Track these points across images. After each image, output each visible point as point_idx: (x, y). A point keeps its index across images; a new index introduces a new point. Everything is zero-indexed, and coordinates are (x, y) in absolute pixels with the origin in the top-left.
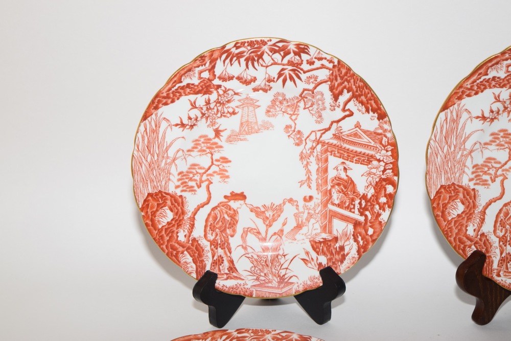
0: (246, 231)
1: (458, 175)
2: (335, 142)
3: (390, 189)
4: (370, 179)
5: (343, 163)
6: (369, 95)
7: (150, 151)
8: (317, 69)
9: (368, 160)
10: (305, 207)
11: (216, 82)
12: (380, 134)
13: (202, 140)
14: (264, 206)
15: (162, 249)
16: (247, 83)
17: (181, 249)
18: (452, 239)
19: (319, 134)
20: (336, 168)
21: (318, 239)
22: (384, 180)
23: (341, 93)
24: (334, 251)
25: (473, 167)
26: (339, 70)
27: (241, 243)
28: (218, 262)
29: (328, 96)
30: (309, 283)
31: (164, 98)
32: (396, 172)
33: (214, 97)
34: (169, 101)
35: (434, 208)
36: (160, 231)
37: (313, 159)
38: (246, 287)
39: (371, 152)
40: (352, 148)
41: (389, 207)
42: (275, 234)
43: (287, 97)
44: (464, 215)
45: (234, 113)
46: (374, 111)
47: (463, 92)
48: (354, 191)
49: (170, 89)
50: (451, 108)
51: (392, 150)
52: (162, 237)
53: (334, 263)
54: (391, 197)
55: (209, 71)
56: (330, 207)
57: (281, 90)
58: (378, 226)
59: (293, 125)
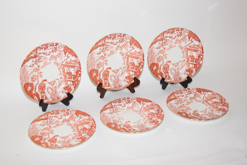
0: (48, 88)
1: (94, 67)
2: (66, 64)
3: (80, 73)
4: (75, 71)
5: (68, 68)
6: (73, 53)
8: (61, 48)
9: (74, 67)
10: (61, 80)
11: (38, 55)
12: (76, 61)
13: (35, 69)
14: (51, 82)
15: (30, 96)
16: (45, 54)
17: (34, 95)
18: (94, 81)
19: (62, 63)
20: (67, 70)
21: (65, 87)
22: (78, 71)
23: (66, 53)
24: (69, 89)
25: (97, 65)
27: (47, 91)
28: (43, 97)
29: (64, 54)
30: (64, 97)
32: (80, 68)
33: (37, 58)
34: (27, 61)
35: (90, 75)
37: (61, 69)
38: (50, 101)
39: (74, 65)
40: (70, 65)
41: (80, 77)
42: (55, 87)
43: (54, 56)
44: (96, 75)
45: (42, 61)
46: (74, 56)
48: (72, 74)
50: (91, 53)
51: (79, 64)
52: (29, 93)
53: (69, 91)
54: (80, 74)
55: (36, 53)
57: (53, 54)
58: (78, 81)
59: (56, 62)
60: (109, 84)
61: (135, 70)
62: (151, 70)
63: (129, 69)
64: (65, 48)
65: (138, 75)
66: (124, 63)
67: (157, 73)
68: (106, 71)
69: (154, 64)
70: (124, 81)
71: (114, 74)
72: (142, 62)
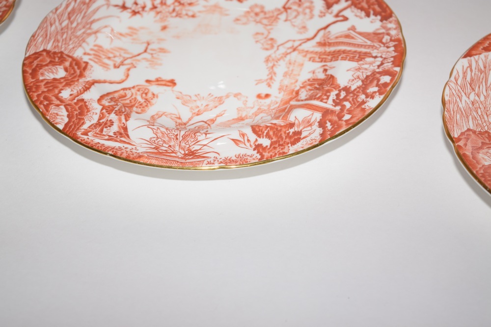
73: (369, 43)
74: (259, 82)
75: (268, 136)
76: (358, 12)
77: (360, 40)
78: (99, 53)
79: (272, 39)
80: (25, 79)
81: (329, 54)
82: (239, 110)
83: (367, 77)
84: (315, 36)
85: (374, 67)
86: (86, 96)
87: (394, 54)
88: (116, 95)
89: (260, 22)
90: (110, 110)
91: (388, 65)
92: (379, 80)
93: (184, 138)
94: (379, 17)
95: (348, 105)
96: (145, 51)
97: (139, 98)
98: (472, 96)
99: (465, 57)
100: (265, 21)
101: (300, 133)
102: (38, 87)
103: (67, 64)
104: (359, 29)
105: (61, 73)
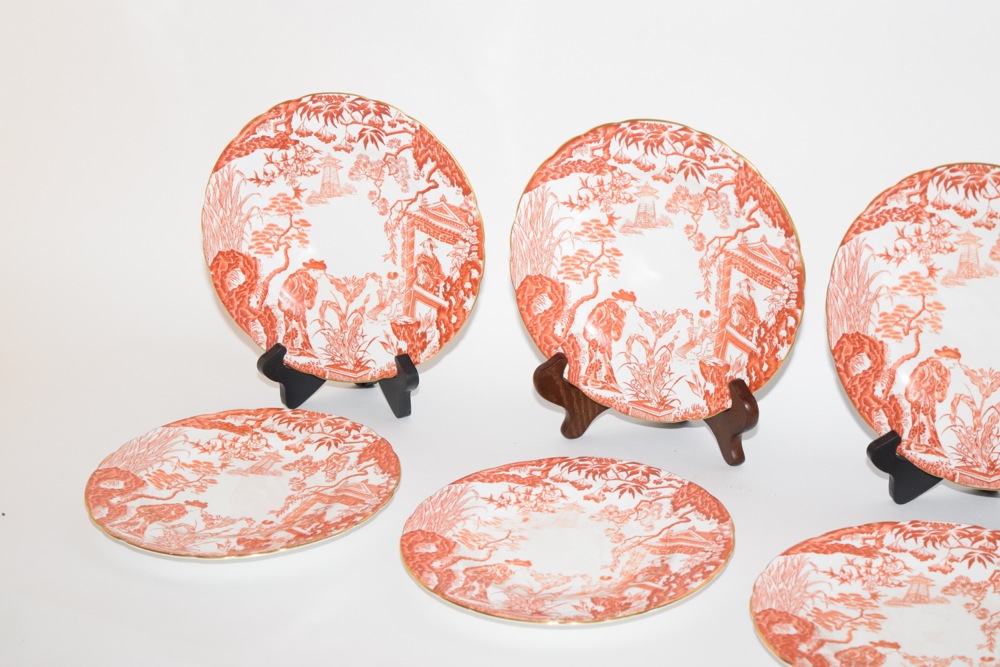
0: (326, 305)
1: (545, 265)
2: (421, 215)
3: (475, 274)
4: (456, 260)
5: (430, 239)
6: (453, 167)
7: (222, 205)
8: (400, 132)
9: (454, 239)
10: (389, 284)
11: (294, 137)
12: (465, 211)
13: (281, 198)
14: (345, 279)
15: (231, 314)
16: (327, 140)
17: (252, 316)
18: (537, 337)
19: (405, 204)
20: (423, 244)
21: (400, 322)
22: (470, 263)
23: (425, 161)
24: (415, 337)
25: (563, 259)
26: (422, 136)
27: (318, 316)
28: (291, 336)
29: (412, 163)
30: (386, 369)
31: (237, 149)
32: (481, 256)
33: (291, 152)
34: (243, 153)
35: (518, 300)
36: (230, 294)
37: (398, 232)
38: (319, 366)
39: (457, 231)
40: (437, 223)
41: (474, 294)
42: (356, 311)
43: (371, 160)
44: (551, 312)
45: (315, 172)
46: (459, 185)
47: (547, 174)
48: (439, 272)
49: (243, 140)
50: (536, 190)
51: (477, 230)
52: (232, 301)
53: (414, 351)
54: (475, 282)
55: (286, 124)
56: (416, 287)
57: (364, 152)
58: (461, 314)
59: (378, 192)
60: (611, 377)
61: (752, 345)
62: (838, 370)
63: (728, 327)
64: (419, 139)
65: (765, 373)
66: (703, 289)
67: (868, 397)
68: (609, 303)
69: (862, 345)
70: (690, 383)
71: (649, 333)
72: (792, 313)
73: (704, 540)
74: (604, 567)
75: (604, 605)
76: (701, 516)
77: (697, 538)
78: (466, 536)
79: (621, 534)
80: (402, 550)
81: (669, 548)
82: (583, 587)
83: (696, 566)
84: (660, 533)
85: (704, 559)
86: (453, 567)
87: (722, 549)
88: (479, 570)
89: (613, 520)
90: (473, 579)
91: (715, 558)
92: (705, 569)
93: (533, 602)
94: (717, 520)
95: (674, 586)
96: (507, 537)
97: (498, 573)
98: (781, 586)
99: (783, 554)
100: (617, 520)
101: (630, 604)
102: (413, 558)
103: (438, 542)
104: (698, 529)
105: (433, 549)
